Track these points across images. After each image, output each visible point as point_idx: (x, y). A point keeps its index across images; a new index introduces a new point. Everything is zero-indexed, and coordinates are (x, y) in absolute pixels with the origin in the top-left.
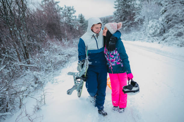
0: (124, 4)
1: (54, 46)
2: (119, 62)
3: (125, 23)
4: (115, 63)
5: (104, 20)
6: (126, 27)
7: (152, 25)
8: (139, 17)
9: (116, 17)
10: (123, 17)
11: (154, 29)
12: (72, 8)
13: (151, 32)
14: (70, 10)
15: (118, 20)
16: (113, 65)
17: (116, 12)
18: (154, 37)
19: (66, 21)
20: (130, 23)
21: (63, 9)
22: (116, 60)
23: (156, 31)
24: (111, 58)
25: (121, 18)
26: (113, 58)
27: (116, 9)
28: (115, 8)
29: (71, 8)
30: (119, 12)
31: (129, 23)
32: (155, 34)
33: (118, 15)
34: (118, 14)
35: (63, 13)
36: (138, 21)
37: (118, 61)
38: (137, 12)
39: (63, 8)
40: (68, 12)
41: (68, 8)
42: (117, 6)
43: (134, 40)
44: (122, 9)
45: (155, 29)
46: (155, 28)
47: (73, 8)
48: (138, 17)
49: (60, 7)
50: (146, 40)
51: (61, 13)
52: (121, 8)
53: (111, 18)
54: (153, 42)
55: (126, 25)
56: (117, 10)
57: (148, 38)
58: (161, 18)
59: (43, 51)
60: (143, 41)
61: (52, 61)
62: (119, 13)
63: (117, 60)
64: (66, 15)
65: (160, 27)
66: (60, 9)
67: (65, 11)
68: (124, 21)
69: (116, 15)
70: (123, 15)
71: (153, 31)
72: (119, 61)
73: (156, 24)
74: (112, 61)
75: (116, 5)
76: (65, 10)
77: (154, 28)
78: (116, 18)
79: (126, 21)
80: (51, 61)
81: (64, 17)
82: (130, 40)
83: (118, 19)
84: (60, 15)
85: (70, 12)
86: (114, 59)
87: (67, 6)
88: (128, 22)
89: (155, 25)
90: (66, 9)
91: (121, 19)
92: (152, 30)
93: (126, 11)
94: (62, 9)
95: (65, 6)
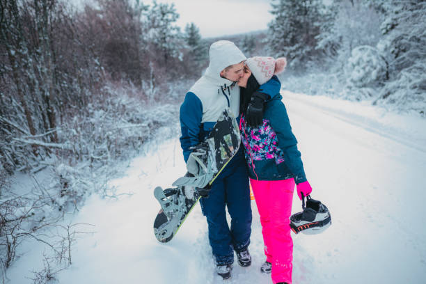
0: (294, 6)
1: (119, 99)
2: (271, 153)
3: (294, 51)
4: (263, 154)
5: (245, 41)
6: (296, 60)
7: (360, 59)
8: (329, 38)
9: (273, 34)
10: (290, 36)
11: (364, 68)
12: (171, 8)
13: (357, 74)
14: (165, 11)
15: (278, 42)
16: (257, 158)
17: (274, 23)
18: (363, 89)
19: (154, 39)
20: (306, 52)
21: (150, 8)
22: (264, 148)
23: (368, 74)
24: (254, 141)
25: (285, 37)
26: (258, 143)
27: (275, 16)
28: (273, 13)
29: (169, 8)
30: (282, 25)
31: (304, 52)
32: (364, 82)
33: (278, 31)
34: (279, 27)
35: (149, 19)
36: (326, 46)
38: (325, 27)
39: (148, 6)
40: (161, 16)
41: (161, 8)
42: (277, 10)
43: (314, 93)
44: (290, 16)
45: (367, 69)
46: (367, 65)
47: (174, 8)
48: (326, 36)
49: (142, 4)
50: (343, 95)
51: (143, 19)
52: (287, 13)
53: (263, 36)
54: (358, 100)
55: (297, 56)
56: (277, 19)
57: (348, 90)
58: (381, 43)
59: (91, 111)
60: (335, 96)
61: (110, 137)
62: (281, 26)
63: (266, 148)
64: (156, 24)
65: (380, 64)
66: (141, 10)
67: (154, 15)
68: (293, 46)
69: (274, 31)
70: (290, 32)
71: (362, 73)
73: (369, 56)
74: (255, 150)
75: (275, 7)
76: (154, 12)
77: (362, 65)
78: (274, 36)
79: (297, 46)
80: (108, 137)
81: (150, 28)
82: (304, 93)
83: (277, 39)
84: (140, 24)
85: (165, 18)
86: (261, 145)
87: (158, 3)
88: (301, 47)
89: (366, 59)
90: (156, 9)
91: (285, 41)
92: (359, 71)
93: (298, 22)
94: (146, 8)
95: (155, 2)
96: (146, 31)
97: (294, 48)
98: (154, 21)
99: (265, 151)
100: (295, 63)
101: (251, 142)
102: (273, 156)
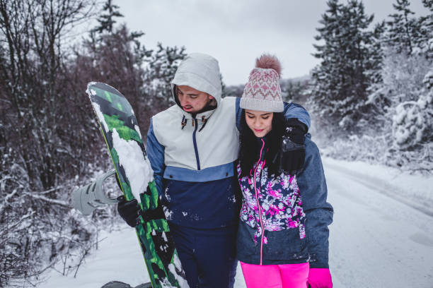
0: (344, 48)
2: (294, 218)
3: (346, 106)
4: (283, 220)
6: (346, 118)
7: (405, 117)
8: (380, 90)
9: (316, 85)
10: (339, 86)
11: (408, 128)
12: (181, 53)
13: (401, 135)
14: (173, 58)
15: (323, 94)
17: (319, 69)
19: (157, 92)
20: (359, 107)
21: (154, 54)
23: (413, 134)
24: (270, 198)
25: (332, 88)
26: (277, 202)
27: (321, 60)
28: (318, 56)
29: (178, 53)
30: (328, 72)
31: (357, 107)
32: (410, 144)
33: (323, 80)
34: (324, 75)
35: (152, 66)
36: (377, 100)
37: (290, 216)
38: (377, 76)
39: (152, 51)
40: (168, 63)
41: (168, 53)
42: (321, 52)
43: (355, 158)
44: (338, 60)
45: (412, 129)
46: (412, 125)
47: (184, 52)
48: (377, 89)
49: (144, 47)
50: (383, 160)
51: (145, 65)
52: (334, 58)
53: (306, 85)
54: (400, 165)
55: (349, 113)
56: (324, 64)
58: (422, 99)
62: (327, 74)
63: (289, 211)
64: (161, 73)
65: (425, 123)
66: (142, 56)
67: (159, 61)
68: (342, 100)
69: (319, 80)
70: (339, 81)
71: (406, 134)
72: (295, 214)
73: (414, 113)
74: (271, 214)
75: (319, 48)
76: (158, 57)
77: (408, 125)
78: (318, 87)
79: (348, 99)
81: (153, 78)
83: (322, 91)
84: (141, 72)
85: (174, 64)
86: (281, 206)
87: (164, 46)
88: (355, 101)
89: (410, 117)
90: (161, 54)
91: (333, 94)
92: (404, 132)
93: (350, 69)
94: (148, 54)
95: (160, 46)
96: (148, 81)
97: (343, 103)
98: (158, 69)
99: (287, 216)
100: (345, 122)
101: (266, 201)
102: (296, 225)
